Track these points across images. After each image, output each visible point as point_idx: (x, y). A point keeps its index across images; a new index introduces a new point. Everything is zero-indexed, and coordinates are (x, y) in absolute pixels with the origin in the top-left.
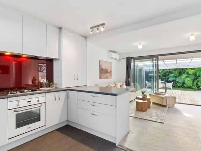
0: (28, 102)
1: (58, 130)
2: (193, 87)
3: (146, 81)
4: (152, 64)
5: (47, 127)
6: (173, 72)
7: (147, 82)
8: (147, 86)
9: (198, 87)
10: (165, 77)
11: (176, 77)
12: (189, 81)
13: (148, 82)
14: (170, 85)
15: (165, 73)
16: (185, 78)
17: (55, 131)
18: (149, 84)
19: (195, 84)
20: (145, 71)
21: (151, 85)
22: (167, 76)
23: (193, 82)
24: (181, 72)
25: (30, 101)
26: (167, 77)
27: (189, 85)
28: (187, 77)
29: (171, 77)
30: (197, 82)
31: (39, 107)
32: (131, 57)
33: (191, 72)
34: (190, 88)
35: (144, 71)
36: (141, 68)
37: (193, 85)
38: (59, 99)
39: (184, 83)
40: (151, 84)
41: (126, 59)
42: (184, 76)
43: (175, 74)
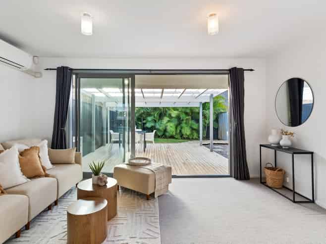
2: (176, 137)
3: (110, 129)
4: (122, 95)
6: (152, 113)
7: (112, 131)
8: (113, 140)
9: (182, 136)
10: (141, 121)
11: (155, 121)
12: (171, 128)
13: (114, 131)
14: (150, 136)
15: (141, 115)
16: (167, 123)
18: (115, 135)
19: (178, 131)
20: (109, 110)
21: (120, 138)
22: (144, 120)
23: (176, 128)
24: (162, 113)
26: (144, 122)
27: (171, 133)
28: (169, 121)
29: (150, 121)
30: (180, 129)
32: (71, 70)
33: (174, 114)
34: (172, 137)
35: (107, 109)
36: (101, 103)
37: (176, 134)
39: (165, 130)
40: (120, 135)
41: (55, 72)
42: (166, 119)
43: (154, 117)
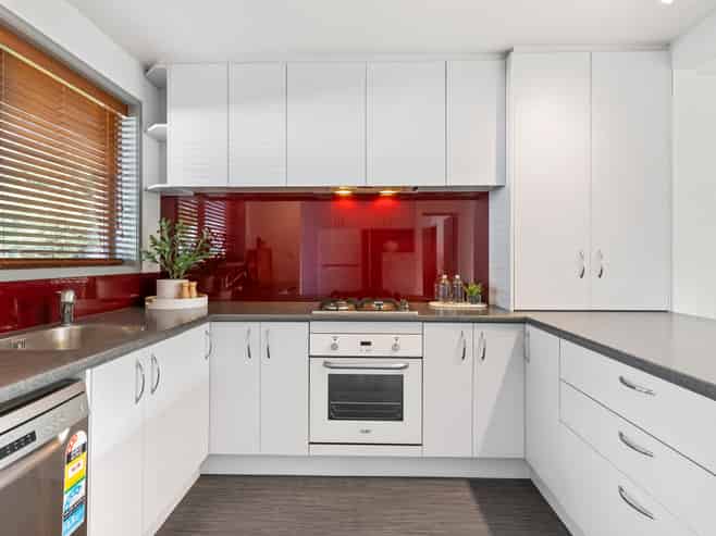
0: (363, 344)
1: (476, 484)
5: (428, 451)
17: (463, 483)
25: (368, 344)
31: (401, 368)
38: (483, 358)
